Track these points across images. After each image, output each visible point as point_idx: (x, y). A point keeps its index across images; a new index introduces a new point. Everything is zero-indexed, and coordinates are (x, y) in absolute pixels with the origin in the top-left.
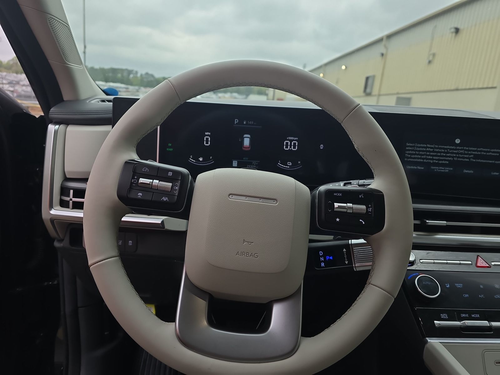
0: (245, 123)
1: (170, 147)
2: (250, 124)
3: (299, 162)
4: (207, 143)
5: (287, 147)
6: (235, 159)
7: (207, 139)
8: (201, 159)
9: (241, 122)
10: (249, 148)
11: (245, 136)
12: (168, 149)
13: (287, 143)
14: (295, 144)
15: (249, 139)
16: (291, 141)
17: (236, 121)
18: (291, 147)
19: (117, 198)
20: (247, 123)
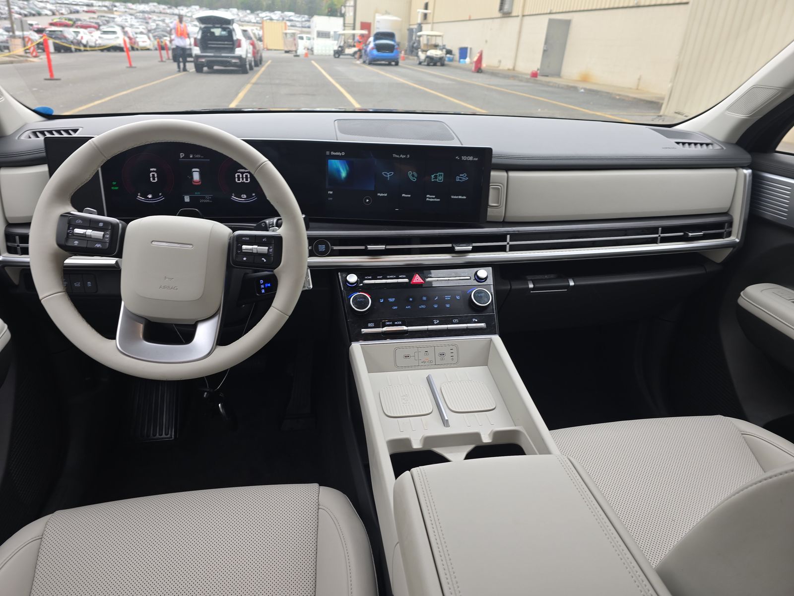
0: (191, 156)
1: (114, 186)
2: (196, 158)
3: (254, 194)
4: (154, 179)
5: (239, 180)
6: (187, 194)
7: (153, 175)
8: (150, 196)
9: (187, 156)
10: (199, 182)
11: (194, 170)
12: (113, 188)
13: (238, 176)
14: (246, 176)
15: (198, 173)
16: (243, 173)
17: (182, 155)
18: (243, 180)
19: (56, 246)
20: (193, 156)
